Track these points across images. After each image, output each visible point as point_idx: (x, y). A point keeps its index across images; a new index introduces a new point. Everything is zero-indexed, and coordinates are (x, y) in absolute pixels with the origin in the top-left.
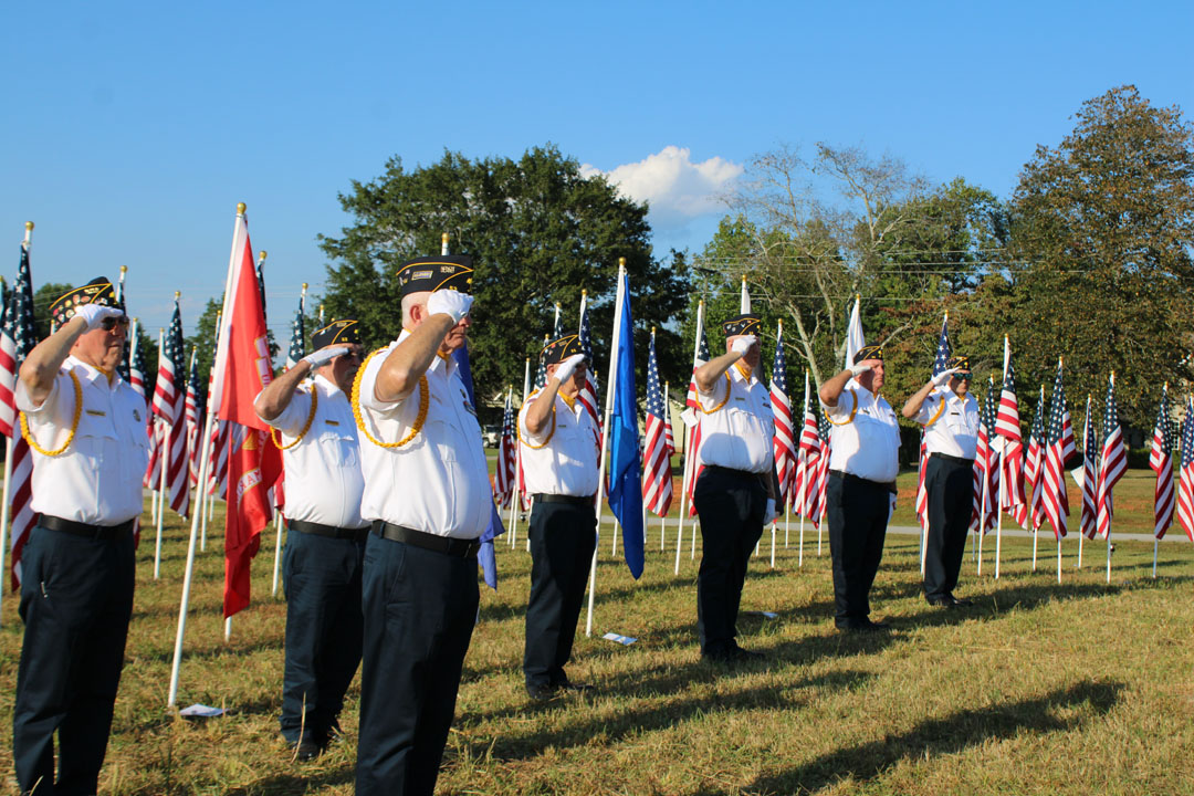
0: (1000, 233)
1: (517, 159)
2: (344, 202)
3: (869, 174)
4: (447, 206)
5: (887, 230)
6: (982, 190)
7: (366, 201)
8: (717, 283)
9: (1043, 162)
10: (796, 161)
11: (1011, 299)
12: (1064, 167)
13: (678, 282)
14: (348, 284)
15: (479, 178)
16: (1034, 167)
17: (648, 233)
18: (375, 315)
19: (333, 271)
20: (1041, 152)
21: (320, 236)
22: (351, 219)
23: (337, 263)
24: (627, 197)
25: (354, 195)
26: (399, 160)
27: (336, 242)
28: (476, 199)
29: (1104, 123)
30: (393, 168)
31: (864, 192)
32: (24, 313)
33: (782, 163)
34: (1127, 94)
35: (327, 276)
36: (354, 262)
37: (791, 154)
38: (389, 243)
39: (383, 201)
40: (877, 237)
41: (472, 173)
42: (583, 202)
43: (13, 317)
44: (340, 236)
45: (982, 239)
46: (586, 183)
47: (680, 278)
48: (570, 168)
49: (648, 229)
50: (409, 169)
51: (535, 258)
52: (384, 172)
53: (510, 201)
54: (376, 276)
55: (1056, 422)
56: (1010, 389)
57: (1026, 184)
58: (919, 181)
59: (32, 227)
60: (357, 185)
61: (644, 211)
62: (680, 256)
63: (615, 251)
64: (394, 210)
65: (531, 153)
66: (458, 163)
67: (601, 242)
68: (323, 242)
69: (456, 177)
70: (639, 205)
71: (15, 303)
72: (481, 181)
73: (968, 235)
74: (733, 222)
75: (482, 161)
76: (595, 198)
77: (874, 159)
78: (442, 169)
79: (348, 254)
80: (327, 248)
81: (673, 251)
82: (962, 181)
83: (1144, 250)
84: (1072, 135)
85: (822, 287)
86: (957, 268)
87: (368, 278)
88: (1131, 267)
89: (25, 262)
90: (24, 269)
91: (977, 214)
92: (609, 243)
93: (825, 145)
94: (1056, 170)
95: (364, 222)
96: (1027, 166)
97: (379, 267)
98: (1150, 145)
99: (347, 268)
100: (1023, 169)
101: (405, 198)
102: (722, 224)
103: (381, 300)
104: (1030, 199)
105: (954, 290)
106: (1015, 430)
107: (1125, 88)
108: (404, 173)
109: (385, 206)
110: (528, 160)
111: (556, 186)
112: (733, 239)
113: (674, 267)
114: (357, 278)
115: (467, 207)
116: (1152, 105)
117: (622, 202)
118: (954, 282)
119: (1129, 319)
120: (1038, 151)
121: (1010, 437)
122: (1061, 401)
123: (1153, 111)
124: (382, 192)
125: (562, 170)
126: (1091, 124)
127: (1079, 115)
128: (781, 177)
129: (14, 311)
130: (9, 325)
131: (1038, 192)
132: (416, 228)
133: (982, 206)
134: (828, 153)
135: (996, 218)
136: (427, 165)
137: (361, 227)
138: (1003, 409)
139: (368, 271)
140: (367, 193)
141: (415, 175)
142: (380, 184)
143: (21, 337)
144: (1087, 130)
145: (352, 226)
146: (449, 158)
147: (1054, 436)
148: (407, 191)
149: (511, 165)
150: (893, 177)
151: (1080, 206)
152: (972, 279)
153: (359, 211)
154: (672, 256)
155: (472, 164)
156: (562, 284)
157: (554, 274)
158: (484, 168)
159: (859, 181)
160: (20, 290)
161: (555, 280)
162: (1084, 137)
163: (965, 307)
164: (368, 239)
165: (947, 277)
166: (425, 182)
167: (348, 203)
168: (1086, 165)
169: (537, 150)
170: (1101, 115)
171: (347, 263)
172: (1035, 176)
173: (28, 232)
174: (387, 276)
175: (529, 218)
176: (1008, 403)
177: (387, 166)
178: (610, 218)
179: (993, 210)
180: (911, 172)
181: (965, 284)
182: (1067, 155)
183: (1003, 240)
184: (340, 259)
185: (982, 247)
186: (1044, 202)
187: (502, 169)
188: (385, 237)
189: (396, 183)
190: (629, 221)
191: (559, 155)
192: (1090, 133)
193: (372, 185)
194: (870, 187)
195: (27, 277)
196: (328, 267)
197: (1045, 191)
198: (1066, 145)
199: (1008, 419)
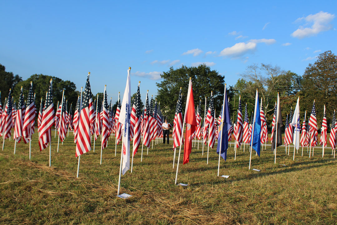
0: (298, 82)
1: (197, 67)
2: (161, 76)
3: (272, 70)
4: (183, 77)
5: (276, 82)
6: (294, 73)
7: (166, 76)
8: (237, 93)
9: (310, 67)
10: (257, 67)
11: (303, 96)
12: (315, 68)
13: (231, 93)
14: (162, 93)
15: (190, 71)
16: (308, 68)
17: (224, 82)
18: (168, 99)
19: (159, 91)
20: (310, 65)
21: (157, 83)
22: (163, 80)
23: (160, 89)
24: (220, 75)
25: (163, 75)
26: (173, 67)
27: (160, 84)
28: (189, 75)
29: (324, 59)
30: (172, 69)
31: (272, 74)
32: (138, 100)
33: (254, 68)
34: (329, 53)
35: (157, 91)
36: (163, 88)
37: (256, 65)
38: (170, 85)
39: (170, 76)
40: (274, 83)
41: (188, 70)
42: (211, 76)
43: (136, 101)
44: (161, 83)
45: (294, 83)
46: (212, 72)
47: (231, 92)
48: (208, 69)
49: (224, 81)
50: (175, 69)
51: (202, 88)
52: (169, 70)
53: (196, 76)
54: (168, 91)
55: (333, 124)
56: (325, 117)
57: (307, 72)
58: (283, 71)
59: (140, 82)
60: (164, 72)
61: (224, 77)
62: (231, 87)
63: (218, 86)
64: (172, 77)
65: (200, 66)
66: (185, 68)
67: (215, 84)
68: (157, 84)
69: (185, 71)
70: (223, 76)
71: (136, 98)
72: (190, 72)
73: (291, 83)
74: (241, 80)
75: (190, 68)
76: (214, 75)
77: (274, 67)
78: (182, 69)
79: (162, 87)
80: (158, 85)
81: (230, 86)
82: (290, 71)
83: (333, 86)
84: (317, 61)
85: (262, 94)
86: (289, 89)
87: (166, 92)
88: (330, 90)
89: (139, 90)
90: (138, 91)
91: (293, 78)
92: (217, 85)
93: (263, 64)
94: (313, 69)
95: (165, 80)
96: (307, 68)
97: (168, 89)
98: (334, 63)
99: (162, 90)
100: (306, 69)
101: (174, 75)
102: (238, 80)
103: (170, 96)
104: (308, 75)
105: (288, 94)
106: (326, 125)
107: (328, 51)
108: (174, 70)
109: (170, 77)
110: (199, 67)
111: (205, 72)
112: (241, 84)
113: (230, 89)
114: (164, 92)
115: (187, 77)
116: (335, 55)
117: (219, 76)
118: (288, 92)
119: (330, 100)
120: (309, 65)
121: (325, 127)
122: (335, 119)
123: (335, 56)
124: (169, 74)
125: (206, 69)
126: (321, 59)
127: (318, 57)
128: (254, 71)
129: (136, 100)
130: (135, 103)
131: (309, 74)
132: (176, 81)
133: (294, 76)
134: (264, 65)
135: (297, 79)
136: (179, 68)
137: (165, 81)
138: (324, 121)
139: (166, 90)
140: (166, 74)
141: (176, 70)
142: (169, 72)
143: (137, 105)
144: (320, 60)
145: (163, 81)
146: (183, 67)
147: (333, 127)
148: (174, 74)
149: (196, 68)
150: (278, 71)
151: (319, 76)
152: (292, 92)
153: (165, 78)
154: (229, 87)
155: (188, 68)
156: (207, 93)
157: (205, 91)
158: (190, 69)
159: (270, 72)
160: (137, 95)
161: (206, 92)
162: (319, 62)
163: (293, 98)
164: (166, 84)
165: (287, 92)
166: (179, 72)
167: (162, 76)
168: (320, 68)
169: (201, 65)
170: (323, 57)
171: (162, 89)
172: (309, 70)
173: (139, 83)
174: (170, 91)
175: (200, 79)
176: (325, 120)
177: (170, 69)
178: (217, 79)
179: (297, 77)
180: (281, 70)
181: (290, 93)
182: (316, 65)
183: (298, 84)
184: (160, 88)
185: (294, 85)
186: (311, 76)
187: (194, 69)
188: (170, 83)
189: (172, 72)
190: (220, 80)
191: (206, 66)
192: (321, 61)
193: (167, 73)
194: (273, 73)
195: (139, 93)
196: (158, 89)
197: (311, 73)
198: (315, 64)
199: (325, 123)
